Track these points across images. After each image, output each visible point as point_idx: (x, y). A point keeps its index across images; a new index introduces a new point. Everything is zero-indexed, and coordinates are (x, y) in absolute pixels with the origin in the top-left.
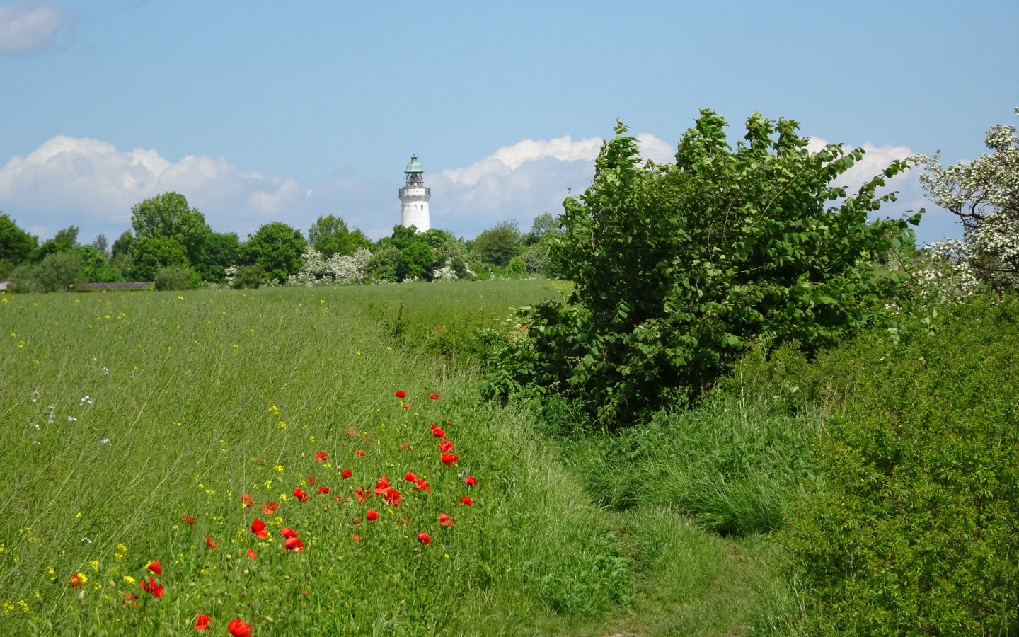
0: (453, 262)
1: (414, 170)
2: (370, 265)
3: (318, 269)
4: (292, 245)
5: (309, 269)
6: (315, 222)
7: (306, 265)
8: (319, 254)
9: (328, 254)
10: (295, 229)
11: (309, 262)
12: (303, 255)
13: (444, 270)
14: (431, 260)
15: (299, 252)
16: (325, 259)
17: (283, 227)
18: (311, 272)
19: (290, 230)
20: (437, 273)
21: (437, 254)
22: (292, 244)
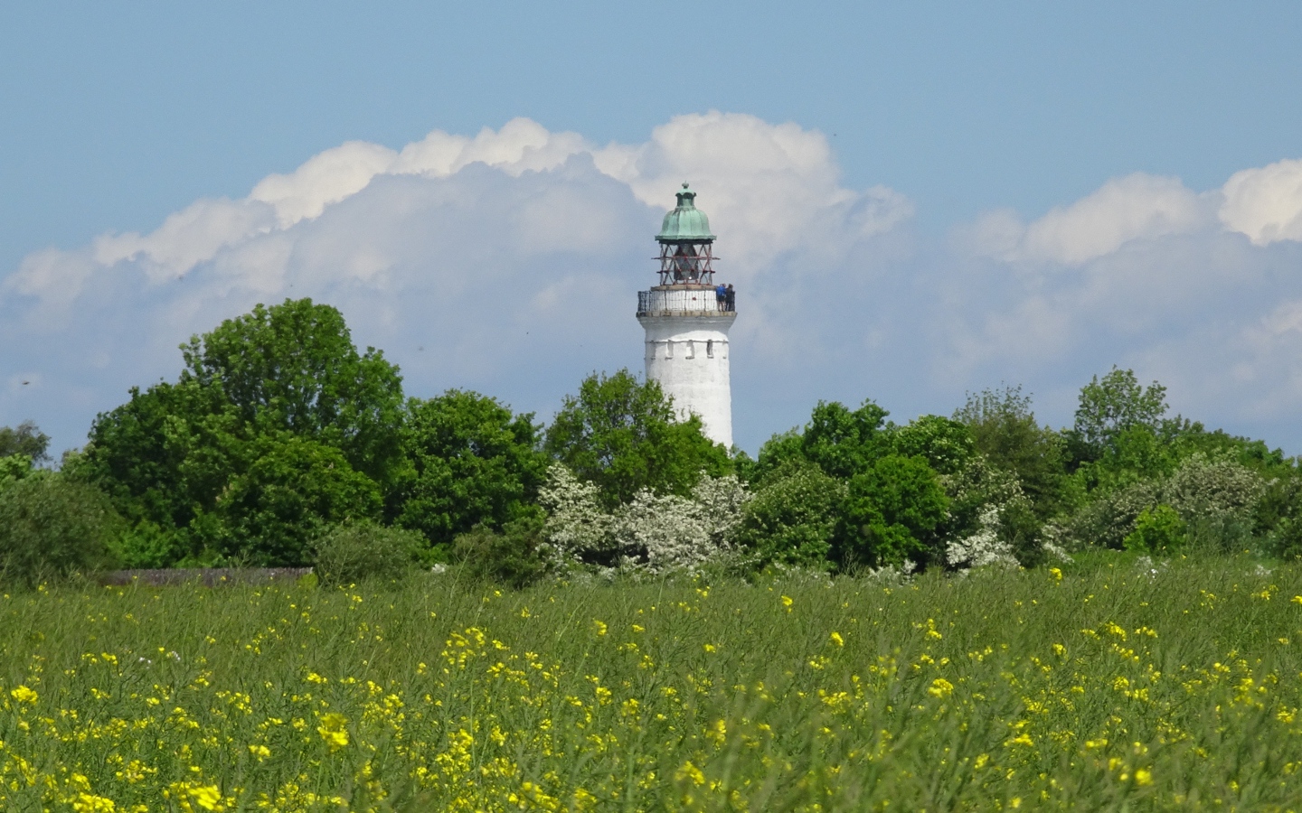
0: (1004, 519)
1: (685, 233)
2: (750, 523)
3: (591, 536)
4: (511, 462)
5: (563, 536)
6: (576, 393)
7: (551, 522)
8: (590, 488)
9: (616, 491)
10: (516, 413)
11: (563, 516)
12: (542, 492)
13: (979, 541)
14: (936, 513)
15: (532, 482)
16: (610, 506)
17: (482, 406)
18: (571, 544)
19: (501, 416)
20: (956, 552)
21: (952, 493)
22: (512, 457)
